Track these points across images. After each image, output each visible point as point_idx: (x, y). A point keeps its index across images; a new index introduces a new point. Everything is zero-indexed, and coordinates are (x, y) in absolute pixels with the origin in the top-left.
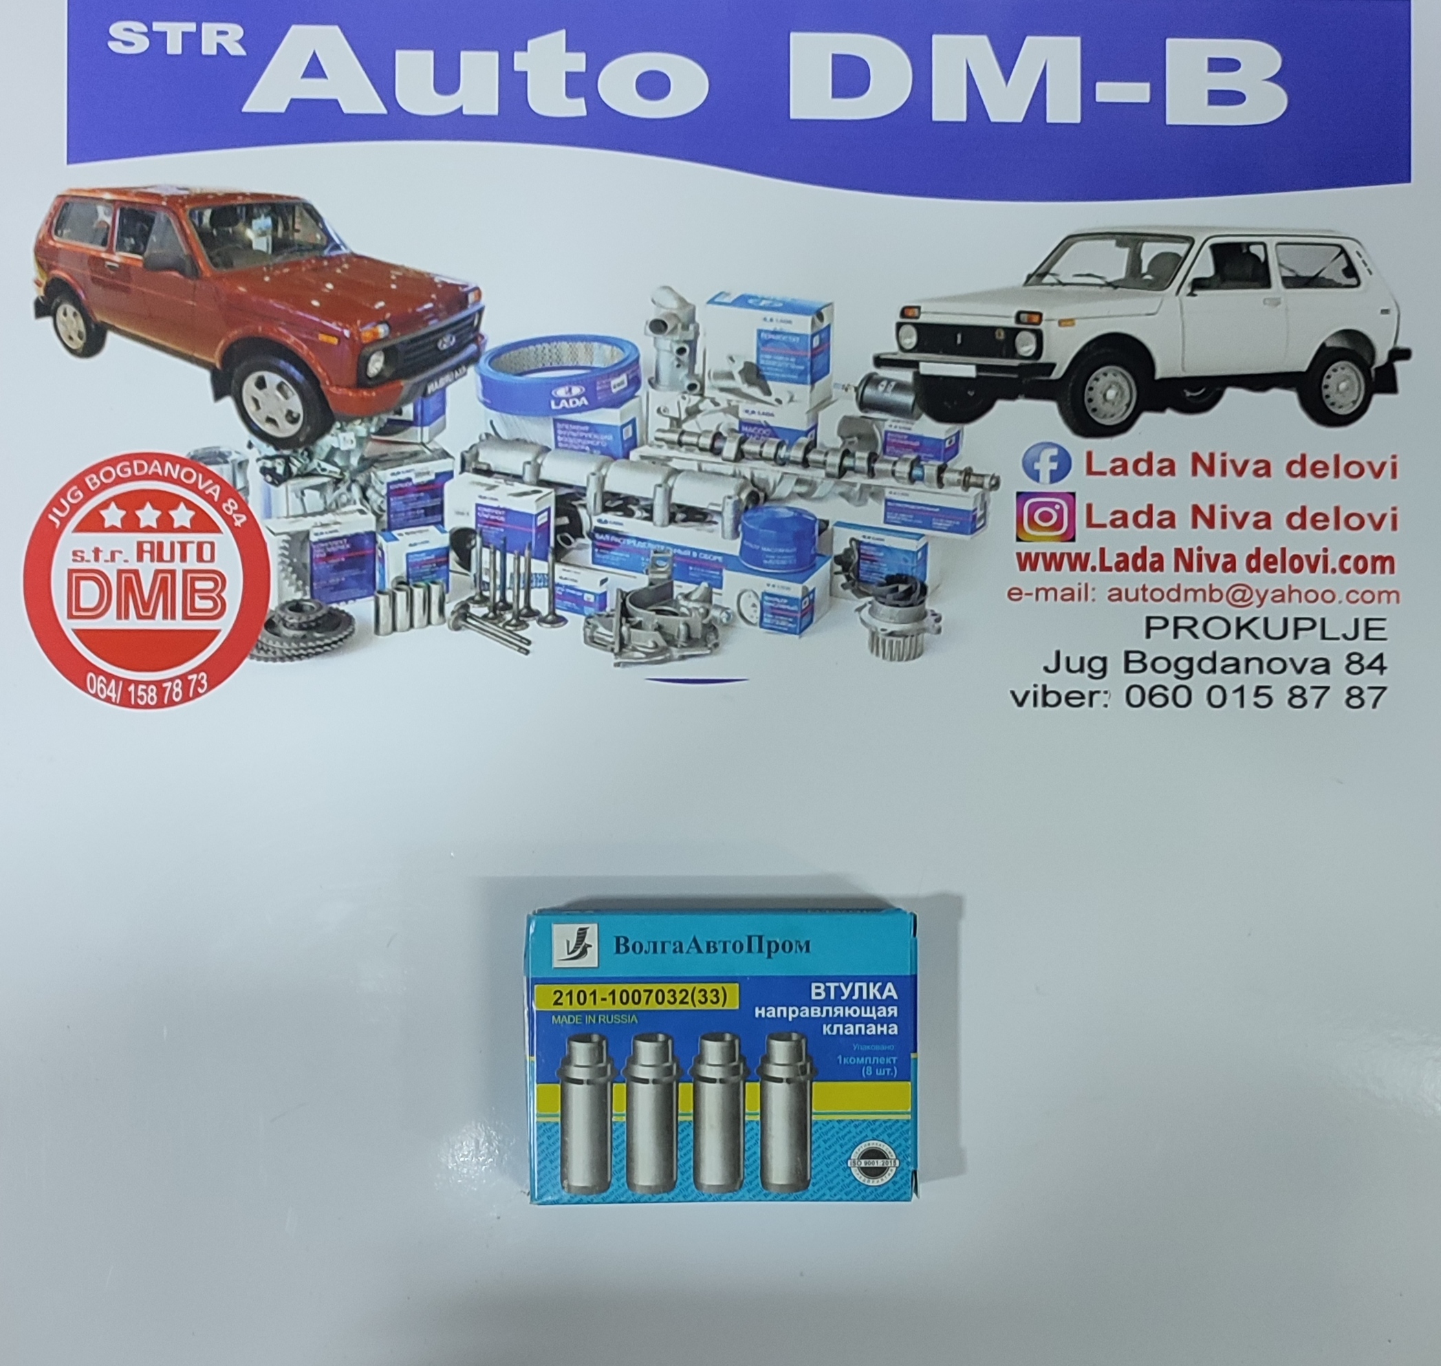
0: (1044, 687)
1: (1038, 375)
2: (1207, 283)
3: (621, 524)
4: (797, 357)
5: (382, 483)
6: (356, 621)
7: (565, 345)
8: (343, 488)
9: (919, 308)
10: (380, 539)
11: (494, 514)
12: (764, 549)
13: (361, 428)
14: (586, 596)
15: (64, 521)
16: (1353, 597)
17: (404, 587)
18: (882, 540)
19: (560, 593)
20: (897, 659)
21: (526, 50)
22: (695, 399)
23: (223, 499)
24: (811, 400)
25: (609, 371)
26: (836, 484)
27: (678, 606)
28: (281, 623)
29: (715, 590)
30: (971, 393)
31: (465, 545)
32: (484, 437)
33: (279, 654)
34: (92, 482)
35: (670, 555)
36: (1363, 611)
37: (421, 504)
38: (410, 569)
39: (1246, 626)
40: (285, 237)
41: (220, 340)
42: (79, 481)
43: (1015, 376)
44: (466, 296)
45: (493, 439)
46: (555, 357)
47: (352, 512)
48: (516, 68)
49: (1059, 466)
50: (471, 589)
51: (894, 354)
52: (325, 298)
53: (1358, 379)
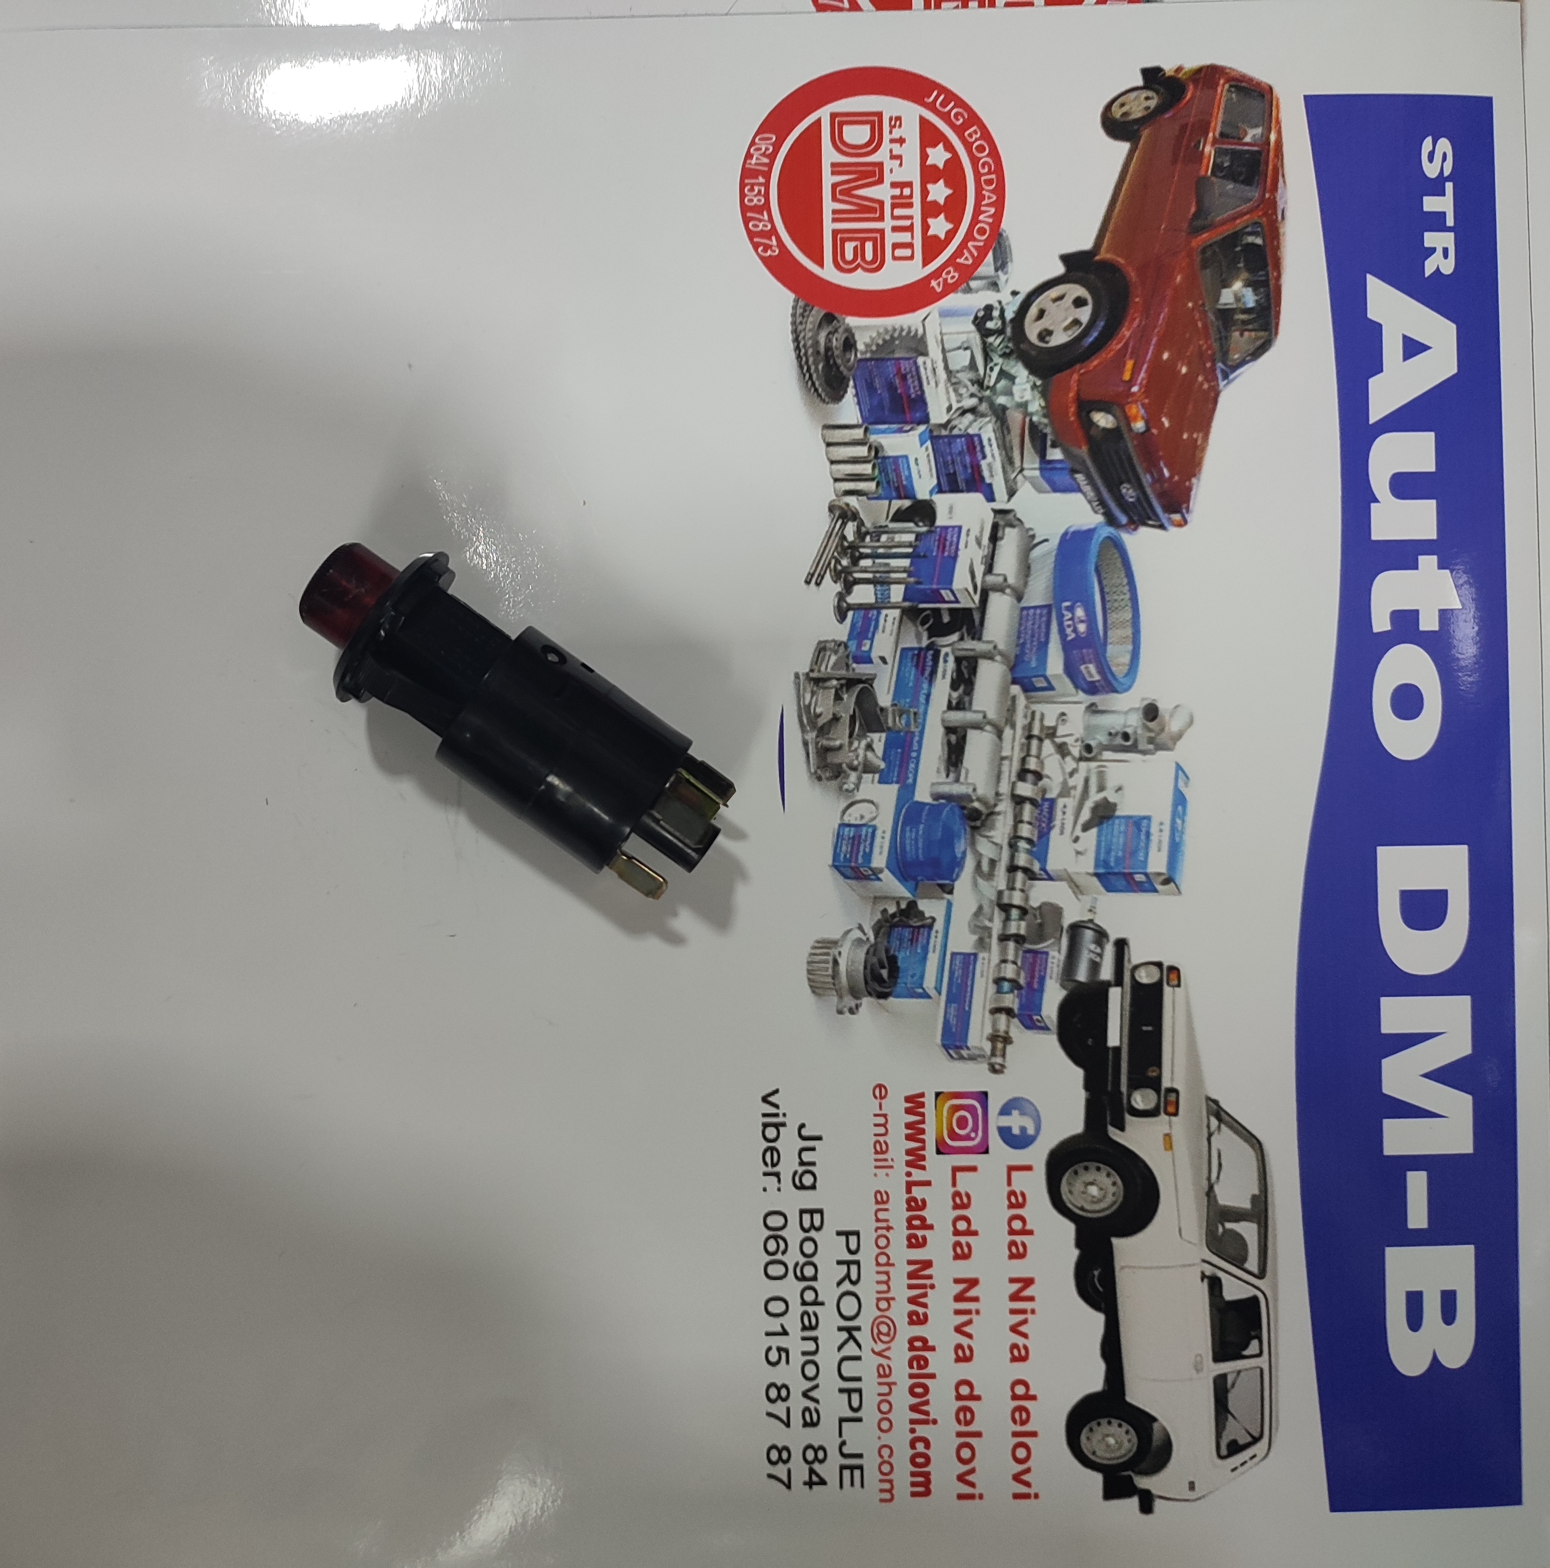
0: (784, 1125)
1: (1112, 1112)
2: (1217, 1292)
3: (944, 677)
5: (980, 429)
6: (836, 406)
7: (1128, 615)
8: (974, 389)
9: (1179, 985)
10: (922, 428)
11: (951, 546)
12: (921, 827)
13: (1036, 405)
14: (868, 642)
15: (932, 107)
16: (885, 1452)
17: (873, 453)
18: (934, 951)
19: (870, 615)
20: (810, 968)
21: (1441, 566)
22: (1076, 751)
23: (958, 267)
24: (1078, 873)
25: (1103, 660)
26: (991, 901)
27: (860, 738)
28: (830, 329)
29: (877, 776)
30: (1090, 1042)
31: (918, 516)
32: (1031, 533)
33: (800, 328)
34: (973, 133)
35: (913, 729)
36: (870, 1463)
38: (891, 460)
39: (852, 1337)
40: (1235, 323)
41: (1126, 257)
42: (974, 119)
43: (1109, 1088)
44: (1177, 510)
45: (1030, 543)
46: (1116, 605)
47: (949, 399)
48: (1422, 559)
49: (1015, 1136)
50: (873, 524)
51: (1129, 961)
52: (1171, 366)
53: (1118, 1458)
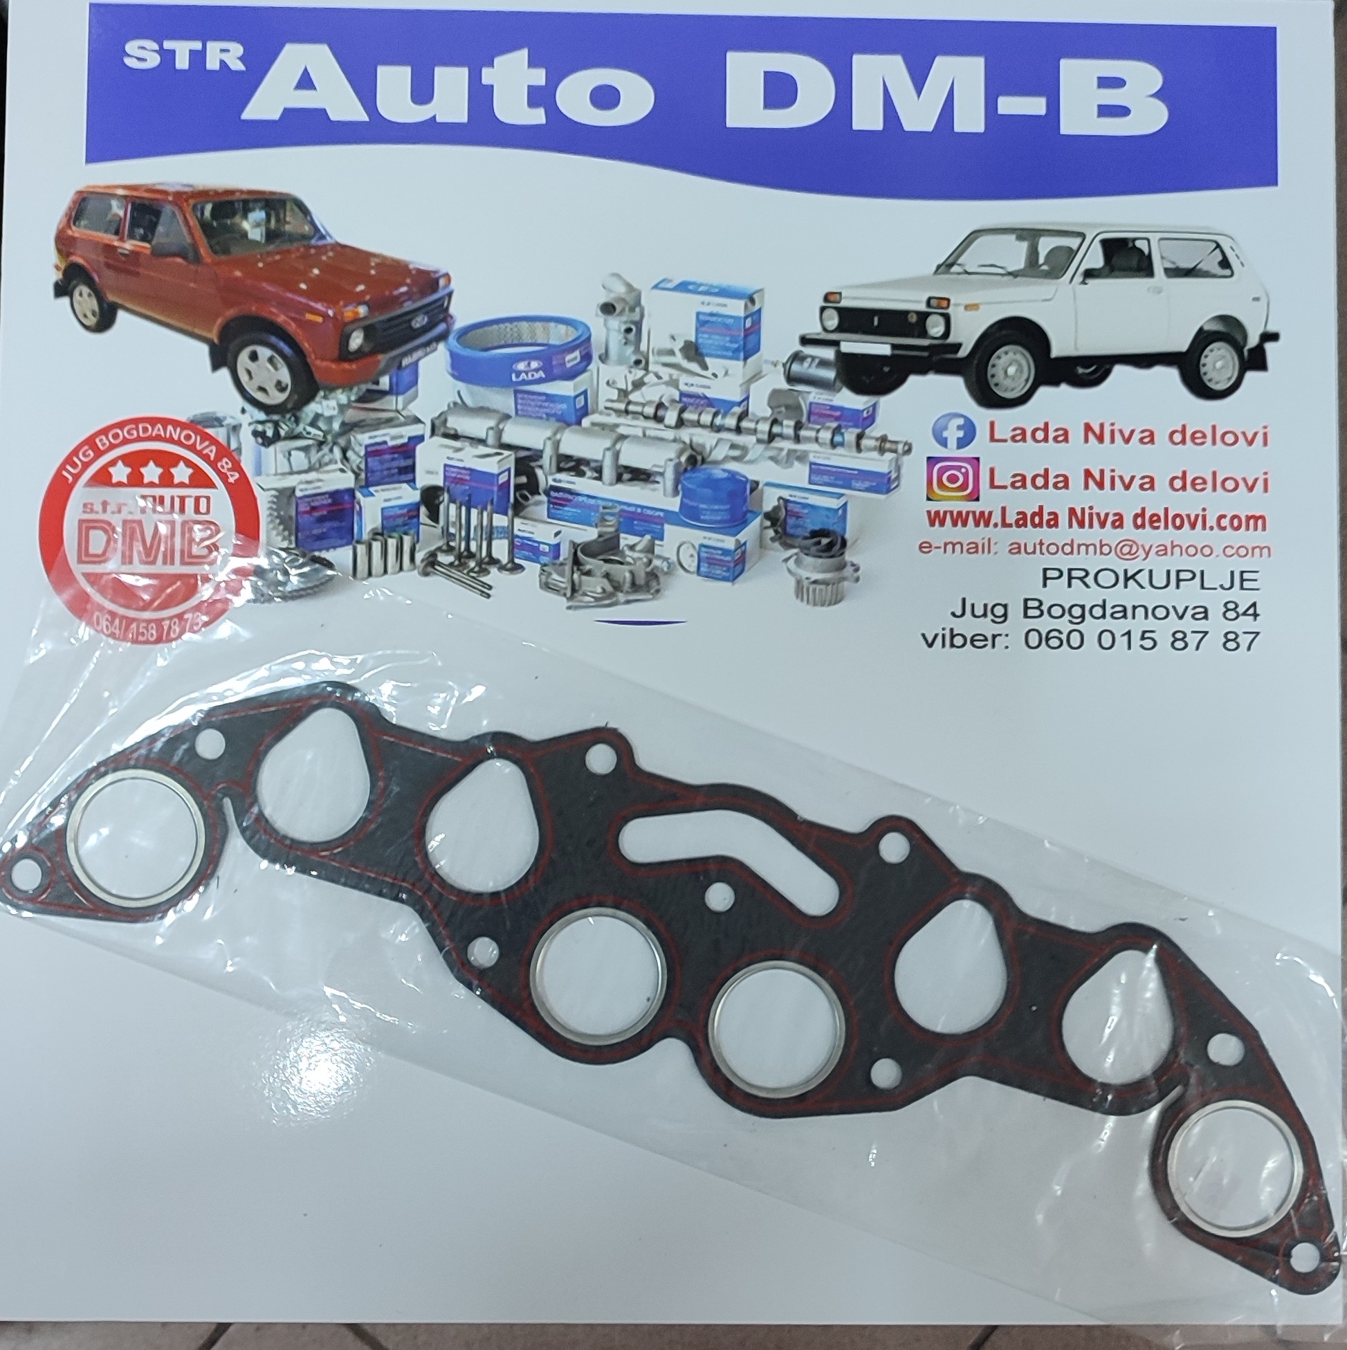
0: (952, 630)
1: (946, 353)
2: (1095, 273)
3: (573, 483)
4: (732, 336)
5: (361, 445)
6: (336, 567)
7: (525, 325)
8: (326, 449)
9: (840, 294)
10: (358, 495)
11: (461, 474)
12: (703, 506)
13: (341, 396)
14: (542, 546)
15: (77, 477)
16: (1229, 552)
17: (379, 537)
18: (807, 498)
19: (518, 544)
20: (820, 604)
21: (491, 65)
22: (640, 373)
23: (219, 457)
24: (744, 376)
25: (565, 347)
27: (624, 556)
29: (657, 542)
30: (886, 369)
31: (434, 500)
32: (452, 405)
34: (102, 443)
35: (617, 510)
36: (1238, 565)
37: (395, 464)
38: (385, 522)
39: (1133, 577)
40: (277, 228)
41: (217, 316)
42: (90, 442)
43: (926, 354)
44: (438, 283)
45: (460, 407)
46: (516, 335)
47: (334, 471)
48: (485, 81)
49: (965, 434)
50: (440, 539)
51: (818, 334)
52: (312, 282)
53: (1233, 359)
